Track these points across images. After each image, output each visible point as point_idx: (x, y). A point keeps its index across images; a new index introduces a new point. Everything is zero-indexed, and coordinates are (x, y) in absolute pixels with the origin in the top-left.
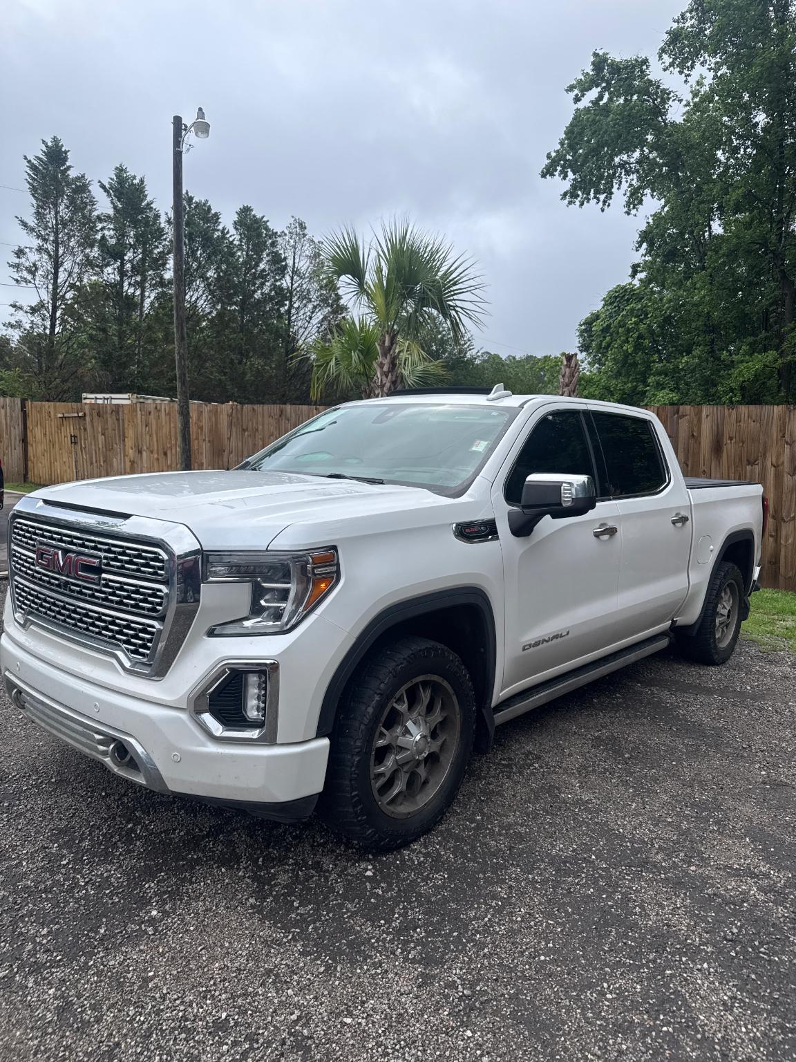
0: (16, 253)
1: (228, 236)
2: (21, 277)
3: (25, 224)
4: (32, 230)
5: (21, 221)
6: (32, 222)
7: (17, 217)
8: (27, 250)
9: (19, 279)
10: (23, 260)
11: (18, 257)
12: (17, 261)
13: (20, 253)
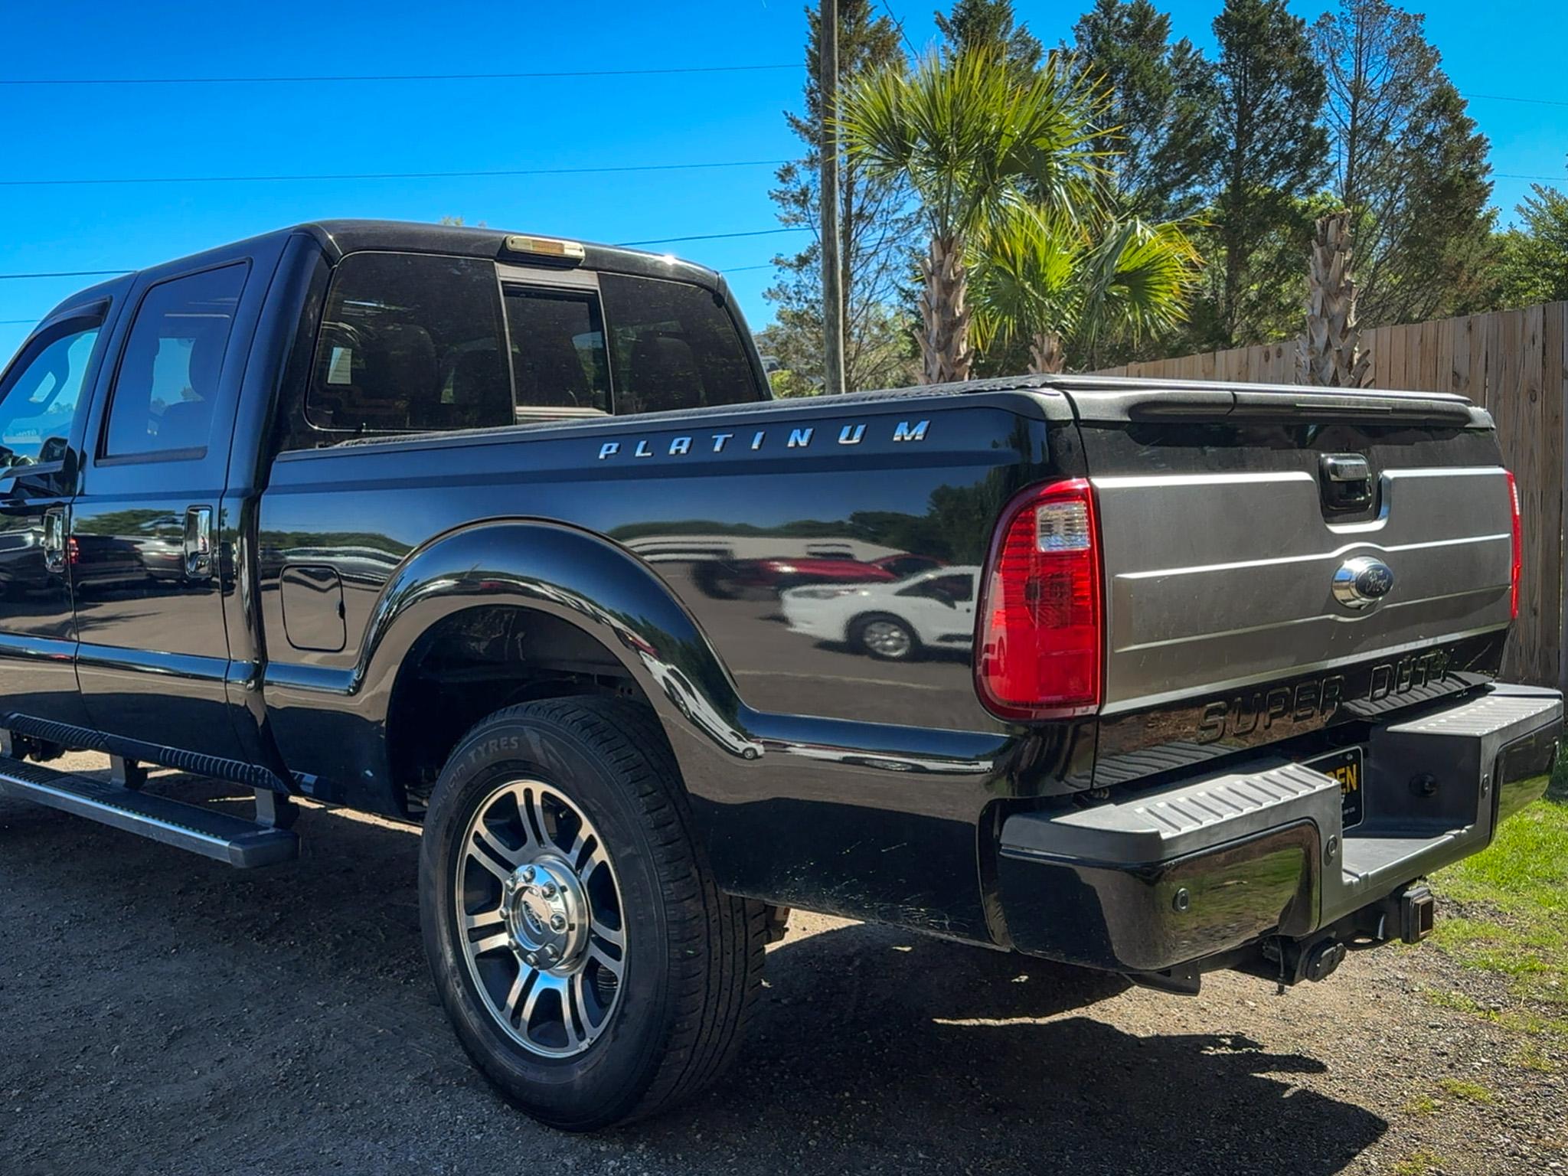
0: (780, 176)
1: (1190, 55)
2: (788, 213)
3: (796, 124)
4: (807, 132)
5: (790, 119)
6: (804, 115)
7: (786, 114)
8: (799, 167)
9: (787, 216)
10: (792, 184)
11: (783, 181)
12: (782, 187)
13: (786, 173)
